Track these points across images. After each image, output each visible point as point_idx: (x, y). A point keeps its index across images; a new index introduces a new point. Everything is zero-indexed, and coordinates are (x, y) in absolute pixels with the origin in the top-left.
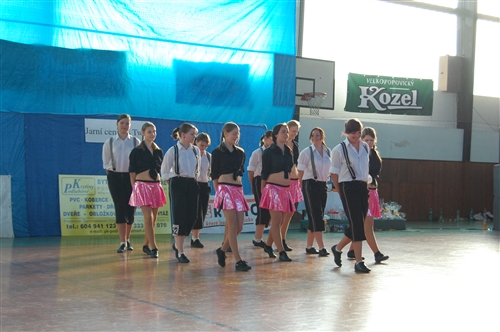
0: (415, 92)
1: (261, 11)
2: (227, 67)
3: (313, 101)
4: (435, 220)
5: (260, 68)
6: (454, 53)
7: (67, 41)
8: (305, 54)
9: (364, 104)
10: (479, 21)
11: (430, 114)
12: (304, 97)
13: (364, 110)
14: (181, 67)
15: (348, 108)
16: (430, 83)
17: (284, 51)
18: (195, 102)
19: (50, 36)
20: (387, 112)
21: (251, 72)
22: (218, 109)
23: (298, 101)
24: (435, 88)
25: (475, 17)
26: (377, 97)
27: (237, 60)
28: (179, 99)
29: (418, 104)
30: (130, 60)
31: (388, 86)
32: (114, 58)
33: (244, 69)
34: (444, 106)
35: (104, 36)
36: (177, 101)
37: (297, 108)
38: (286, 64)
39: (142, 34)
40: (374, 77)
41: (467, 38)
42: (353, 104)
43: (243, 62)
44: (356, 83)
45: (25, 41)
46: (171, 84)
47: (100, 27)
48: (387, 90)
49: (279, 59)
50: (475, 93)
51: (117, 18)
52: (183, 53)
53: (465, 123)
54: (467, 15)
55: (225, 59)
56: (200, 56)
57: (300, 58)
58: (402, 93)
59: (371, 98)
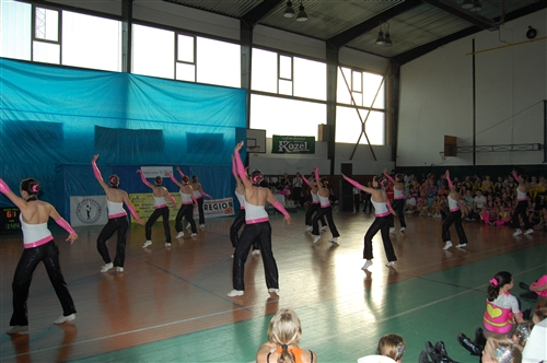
0: (306, 143)
1: (228, 107)
2: (212, 135)
3: (255, 150)
5: (229, 134)
6: (325, 123)
7: (133, 126)
8: (252, 127)
9: (281, 150)
10: (338, 107)
11: (314, 153)
12: (251, 148)
13: (281, 153)
14: (190, 136)
15: (273, 152)
16: (313, 138)
17: (241, 126)
18: (197, 152)
19: (125, 123)
20: (293, 153)
21: (225, 137)
22: (209, 155)
23: (248, 150)
24: (317, 139)
25: (335, 104)
26: (287, 146)
27: (217, 131)
29: (308, 148)
30: (165, 134)
31: (293, 140)
32: (158, 133)
33: (221, 136)
34: (321, 150)
35: (152, 123)
36: (188, 152)
37: (248, 153)
38: (242, 132)
39: (170, 121)
40: (286, 136)
41: (331, 115)
42: (275, 150)
43: (220, 132)
44: (276, 138)
45: (113, 127)
46: (185, 144)
47: (149, 118)
48: (292, 142)
49: (238, 129)
50: (337, 141)
51: (158, 114)
52: (190, 129)
53: (331, 156)
54: (332, 104)
55: (211, 131)
56: (199, 130)
57: (249, 128)
58: (300, 144)
59: (284, 146)
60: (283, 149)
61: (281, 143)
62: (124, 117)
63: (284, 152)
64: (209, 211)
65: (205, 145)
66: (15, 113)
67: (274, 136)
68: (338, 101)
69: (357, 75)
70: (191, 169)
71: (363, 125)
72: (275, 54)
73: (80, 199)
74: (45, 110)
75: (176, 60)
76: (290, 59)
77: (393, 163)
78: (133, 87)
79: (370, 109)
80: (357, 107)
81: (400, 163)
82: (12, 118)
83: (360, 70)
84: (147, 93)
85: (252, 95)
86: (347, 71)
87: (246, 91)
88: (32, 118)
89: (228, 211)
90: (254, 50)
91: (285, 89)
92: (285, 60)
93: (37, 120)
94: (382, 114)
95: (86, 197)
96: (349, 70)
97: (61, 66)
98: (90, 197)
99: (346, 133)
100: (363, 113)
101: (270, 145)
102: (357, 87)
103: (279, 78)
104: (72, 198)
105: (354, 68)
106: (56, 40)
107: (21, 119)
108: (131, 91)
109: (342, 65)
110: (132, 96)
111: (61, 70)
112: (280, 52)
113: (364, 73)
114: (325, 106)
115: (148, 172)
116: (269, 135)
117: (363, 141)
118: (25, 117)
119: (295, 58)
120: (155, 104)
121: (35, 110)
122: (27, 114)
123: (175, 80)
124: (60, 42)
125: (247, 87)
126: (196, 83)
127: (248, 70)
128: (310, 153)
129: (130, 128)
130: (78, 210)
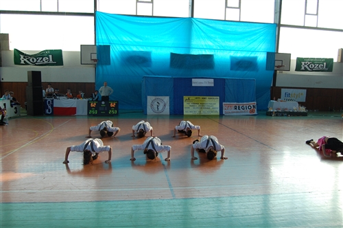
0: (325, 64)
1: (262, 38)
4: (331, 110)
5: (262, 57)
7: (194, 52)
8: (279, 52)
9: (303, 68)
11: (331, 71)
12: (278, 67)
13: (303, 71)
14: (233, 59)
15: (296, 70)
16: (332, 59)
17: (271, 51)
18: (237, 70)
19: (189, 51)
20: (313, 71)
21: (258, 59)
22: (246, 72)
23: (276, 68)
24: (335, 61)
26: (308, 66)
27: (253, 55)
28: (232, 69)
29: (326, 67)
30: (215, 57)
31: (313, 61)
32: (210, 57)
33: (255, 58)
35: (206, 50)
37: (276, 71)
38: (272, 56)
39: (219, 48)
40: (308, 58)
42: (298, 68)
43: (255, 56)
44: (300, 61)
45: (182, 53)
46: (229, 64)
47: (205, 47)
48: (313, 63)
49: (269, 54)
51: (211, 44)
52: (233, 54)
55: (248, 55)
56: (240, 55)
57: (277, 53)
58: (319, 64)
59: (306, 66)
60: (305, 68)
61: (303, 63)
62: (189, 48)
63: (306, 70)
64: (238, 110)
65: (244, 64)
66: (126, 46)
67: (298, 59)
70: (226, 81)
73: (153, 98)
74: (141, 44)
75: (226, 7)
78: (195, 27)
82: (124, 50)
84: (202, 28)
85: (281, 28)
87: (278, 25)
88: (135, 49)
89: (252, 111)
91: (311, 22)
93: (137, 50)
95: (157, 97)
97: (152, 17)
98: (159, 97)
101: (293, 65)
103: (306, 14)
104: (148, 97)
107: (129, 50)
108: (193, 28)
110: (194, 33)
111: (151, 19)
115: (197, 82)
116: (294, 58)
118: (131, 48)
120: (210, 38)
121: (135, 43)
123: (225, 21)
124: (152, 2)
125: (278, 23)
126: (240, 22)
127: (278, 10)
128: (328, 71)
129: (192, 54)
130: (152, 105)
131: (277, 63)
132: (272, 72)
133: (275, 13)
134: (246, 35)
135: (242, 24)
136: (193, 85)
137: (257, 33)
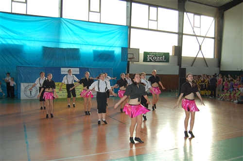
1: (117, 36)
3: (133, 60)
4: (170, 91)
5: (118, 51)
6: (177, 45)
7: (64, 46)
9: (148, 60)
10: (184, 36)
11: (168, 62)
12: (130, 58)
13: (148, 62)
14: (95, 52)
15: (144, 61)
16: (169, 53)
17: (124, 47)
18: (99, 61)
19: (59, 45)
20: (156, 62)
21: (115, 53)
22: (106, 62)
23: (128, 60)
24: (171, 54)
26: (152, 58)
27: (111, 49)
28: (95, 60)
29: (165, 59)
30: (81, 50)
31: (155, 55)
32: (77, 50)
33: (113, 52)
34: (173, 60)
35: (74, 45)
36: (94, 60)
37: (129, 62)
38: (125, 50)
39: (84, 43)
40: (152, 53)
41: (180, 41)
42: (145, 60)
43: (113, 50)
44: (146, 54)
45: (52, 47)
46: (92, 56)
47: (73, 42)
48: (155, 56)
49: (123, 49)
50: (183, 55)
51: (77, 39)
52: (95, 48)
53: (179, 64)
54: (181, 34)
55: (107, 49)
56: (101, 49)
57: (129, 48)
58: (160, 57)
59: (151, 58)
60: (150, 59)
61: (148, 56)
62: (58, 42)
63: (150, 61)
65: (104, 57)
67: (145, 52)
68: (184, 33)
69: (197, 17)
70: (90, 70)
71: (200, 46)
72: (147, 6)
73: (26, 84)
74: (16, 38)
75: (89, 11)
76: (156, 9)
77: (218, 69)
78: (64, 27)
79: (205, 37)
80: (196, 36)
81: (223, 69)
83: (200, 14)
84: (71, 28)
85: (132, 29)
86: (191, 15)
87: (129, 27)
88: (10, 42)
90: (133, 4)
91: (153, 26)
92: (153, 9)
94: (213, 40)
95: (30, 84)
96: (193, 15)
97: (26, 15)
99: (189, 51)
100: (200, 39)
101: (142, 57)
102: (197, 24)
103: (149, 20)
104: (22, 85)
105: (196, 14)
106: (24, 1)
107: (4, 42)
108: (62, 27)
109: (187, 12)
110: (63, 30)
111: (24, 17)
112: (150, 5)
113: (201, 16)
114: (177, 35)
115: (65, 71)
116: (141, 52)
117: (200, 56)
118: (6, 41)
119: (159, 8)
120: (75, 34)
121: (11, 38)
122: (7, 40)
123: (89, 22)
124: (26, 2)
125: (129, 25)
126: (100, 23)
127: (129, 16)
128: (166, 62)
129: (62, 47)
130: (25, 91)
131: (130, 56)
132: (126, 63)
133: (127, 18)
134: (105, 33)
135: (102, 25)
136: (62, 73)
137: (114, 33)
